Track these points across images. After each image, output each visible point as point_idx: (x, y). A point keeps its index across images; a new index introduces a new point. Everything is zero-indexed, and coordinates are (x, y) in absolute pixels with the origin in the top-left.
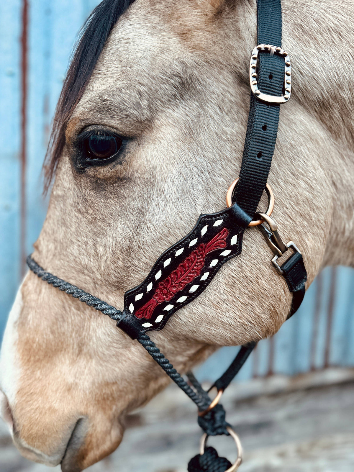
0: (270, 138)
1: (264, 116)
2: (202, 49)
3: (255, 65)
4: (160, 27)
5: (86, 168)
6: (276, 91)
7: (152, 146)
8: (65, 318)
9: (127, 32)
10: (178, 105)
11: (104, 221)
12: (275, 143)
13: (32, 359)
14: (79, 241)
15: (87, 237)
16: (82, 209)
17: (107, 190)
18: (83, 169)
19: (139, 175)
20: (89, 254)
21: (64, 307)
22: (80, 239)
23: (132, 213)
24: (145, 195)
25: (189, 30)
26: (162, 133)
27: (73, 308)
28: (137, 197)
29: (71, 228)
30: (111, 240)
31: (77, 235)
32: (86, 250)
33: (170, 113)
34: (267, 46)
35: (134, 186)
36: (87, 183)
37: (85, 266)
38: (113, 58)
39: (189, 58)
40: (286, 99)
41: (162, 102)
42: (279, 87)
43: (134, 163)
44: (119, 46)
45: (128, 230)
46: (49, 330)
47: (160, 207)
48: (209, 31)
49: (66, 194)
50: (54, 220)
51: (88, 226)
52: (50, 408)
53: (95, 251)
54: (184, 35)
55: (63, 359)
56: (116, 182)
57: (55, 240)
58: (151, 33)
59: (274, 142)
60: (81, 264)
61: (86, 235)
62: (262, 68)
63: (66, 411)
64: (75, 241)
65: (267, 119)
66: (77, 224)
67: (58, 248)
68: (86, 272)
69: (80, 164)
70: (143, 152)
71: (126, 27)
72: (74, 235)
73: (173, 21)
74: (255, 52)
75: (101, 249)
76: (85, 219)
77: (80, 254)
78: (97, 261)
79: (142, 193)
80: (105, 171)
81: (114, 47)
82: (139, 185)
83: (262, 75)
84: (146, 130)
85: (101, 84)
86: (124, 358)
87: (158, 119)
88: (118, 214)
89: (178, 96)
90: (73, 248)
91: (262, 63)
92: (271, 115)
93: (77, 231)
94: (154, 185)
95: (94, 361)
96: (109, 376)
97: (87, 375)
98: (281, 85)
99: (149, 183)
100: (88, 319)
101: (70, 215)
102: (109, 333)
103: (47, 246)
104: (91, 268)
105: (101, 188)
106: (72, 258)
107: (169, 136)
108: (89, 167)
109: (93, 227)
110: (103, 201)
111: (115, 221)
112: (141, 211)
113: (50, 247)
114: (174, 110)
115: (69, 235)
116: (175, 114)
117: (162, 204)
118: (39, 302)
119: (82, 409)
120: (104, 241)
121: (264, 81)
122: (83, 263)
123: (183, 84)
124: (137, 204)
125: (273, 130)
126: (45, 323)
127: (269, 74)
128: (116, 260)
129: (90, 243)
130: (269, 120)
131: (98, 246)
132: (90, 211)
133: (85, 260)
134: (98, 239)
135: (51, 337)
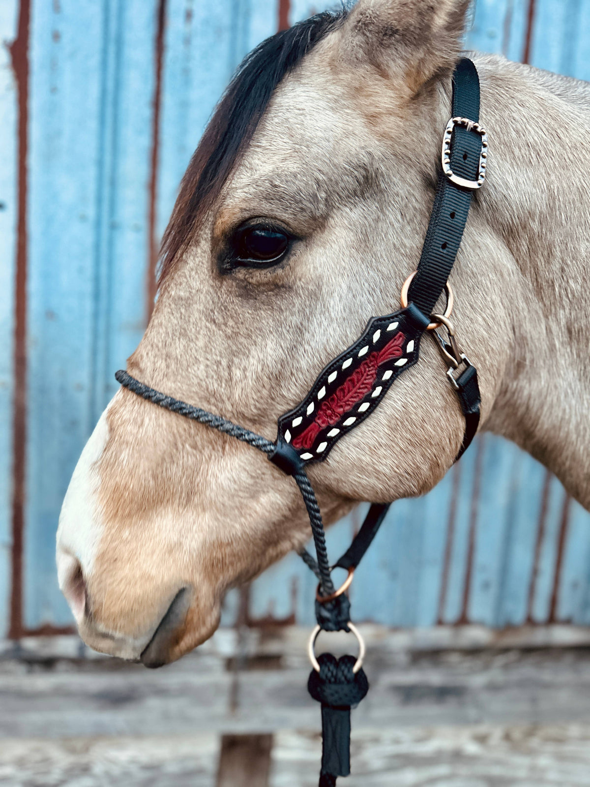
0: (458, 228)
1: (454, 201)
2: (391, 138)
3: (449, 141)
4: (343, 102)
5: (234, 268)
6: (469, 174)
7: (321, 250)
8: (175, 459)
9: (301, 99)
10: (357, 204)
11: (249, 336)
12: (462, 235)
13: (120, 513)
14: (208, 359)
15: (221, 356)
16: (219, 320)
17: (258, 298)
18: (231, 269)
19: (302, 284)
20: (220, 378)
21: (176, 444)
22: (209, 357)
23: (288, 331)
24: (307, 310)
25: (380, 113)
26: (335, 236)
27: (187, 446)
28: (297, 311)
29: (197, 343)
30: (255, 363)
31: (206, 352)
32: (217, 373)
33: (346, 212)
34: (464, 120)
35: (294, 297)
36: (231, 287)
37: (213, 393)
38: (278, 129)
39: (377, 147)
40: (479, 185)
41: (340, 197)
42: (473, 170)
43: (298, 269)
44: (288, 115)
45: (281, 350)
46: (150, 472)
47: (322, 327)
48: (402, 117)
49: (192, 297)
50: (166, 328)
51: (223, 342)
52: (142, 577)
53: (230, 374)
54: (372, 119)
55: (163, 512)
56: (272, 290)
57: (168, 356)
58: (332, 108)
59: (461, 233)
60: (207, 389)
61: (220, 352)
62: (456, 146)
63: (166, 578)
64: (201, 359)
65: (456, 206)
66: (207, 338)
67: (173, 366)
68: (213, 400)
69: (228, 263)
70: (310, 257)
71: (298, 93)
72: (200, 350)
73: (361, 98)
74: (451, 125)
75: (237, 373)
76: (221, 332)
77: (207, 377)
78: (230, 387)
79: (304, 307)
80: (260, 276)
81: (280, 114)
82: (301, 297)
83: (456, 154)
84: (318, 229)
85: (263, 162)
86: (248, 511)
87: (333, 218)
88: (270, 331)
89: (359, 193)
90: (198, 369)
91: (457, 139)
92: (461, 201)
93: (206, 347)
94: (318, 299)
95: (207, 515)
96: (225, 536)
97: (196, 532)
98: (475, 167)
99: (315, 295)
100: (206, 460)
101: (197, 325)
102: (236, 479)
103: (154, 363)
104: (220, 396)
105: (251, 295)
106: (196, 381)
107: (342, 241)
108: (239, 268)
109: (231, 344)
110: (250, 312)
111: (264, 338)
112: (300, 329)
113: (158, 365)
114: (351, 210)
115: (194, 351)
116: (352, 215)
117: (325, 323)
118: (139, 436)
119: (187, 577)
120: (244, 363)
121: (457, 161)
122: (211, 388)
123: (366, 178)
124: (295, 320)
125: (462, 219)
126: (147, 464)
127: (464, 153)
128: (260, 388)
129: (224, 362)
130: (458, 207)
131: (233, 369)
132: (231, 323)
133: (214, 386)
134: (236, 360)
135: (152, 483)
